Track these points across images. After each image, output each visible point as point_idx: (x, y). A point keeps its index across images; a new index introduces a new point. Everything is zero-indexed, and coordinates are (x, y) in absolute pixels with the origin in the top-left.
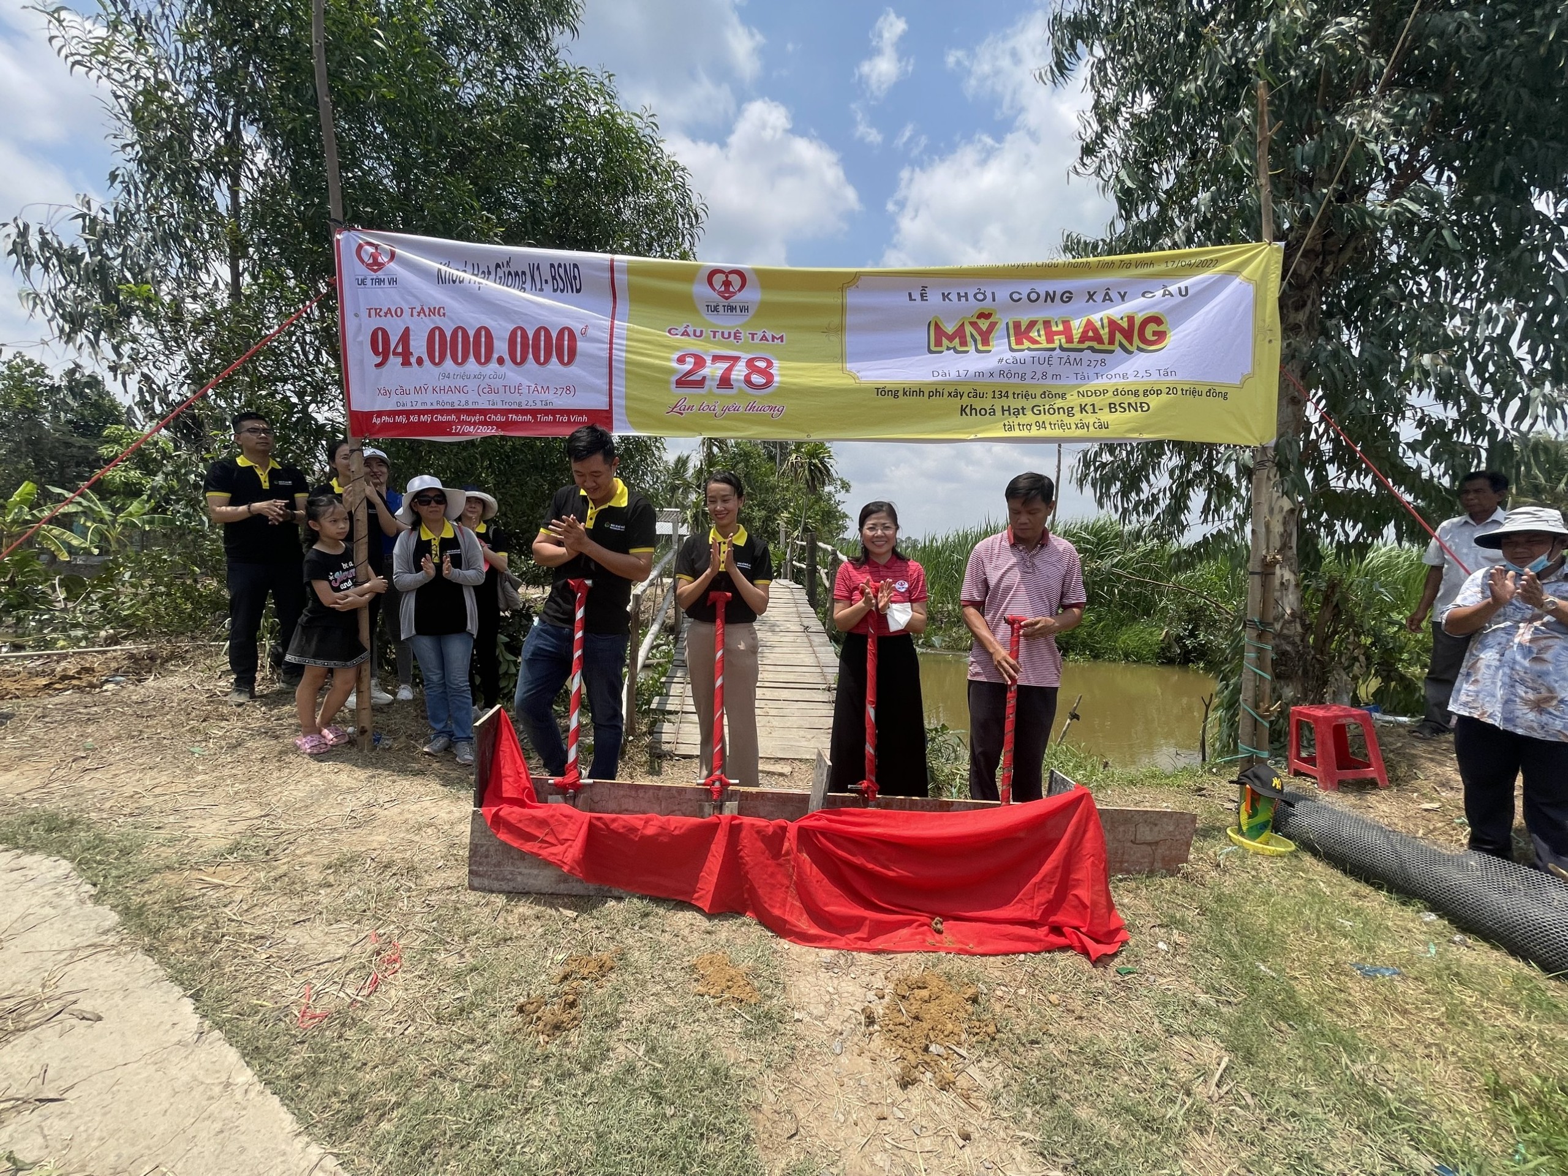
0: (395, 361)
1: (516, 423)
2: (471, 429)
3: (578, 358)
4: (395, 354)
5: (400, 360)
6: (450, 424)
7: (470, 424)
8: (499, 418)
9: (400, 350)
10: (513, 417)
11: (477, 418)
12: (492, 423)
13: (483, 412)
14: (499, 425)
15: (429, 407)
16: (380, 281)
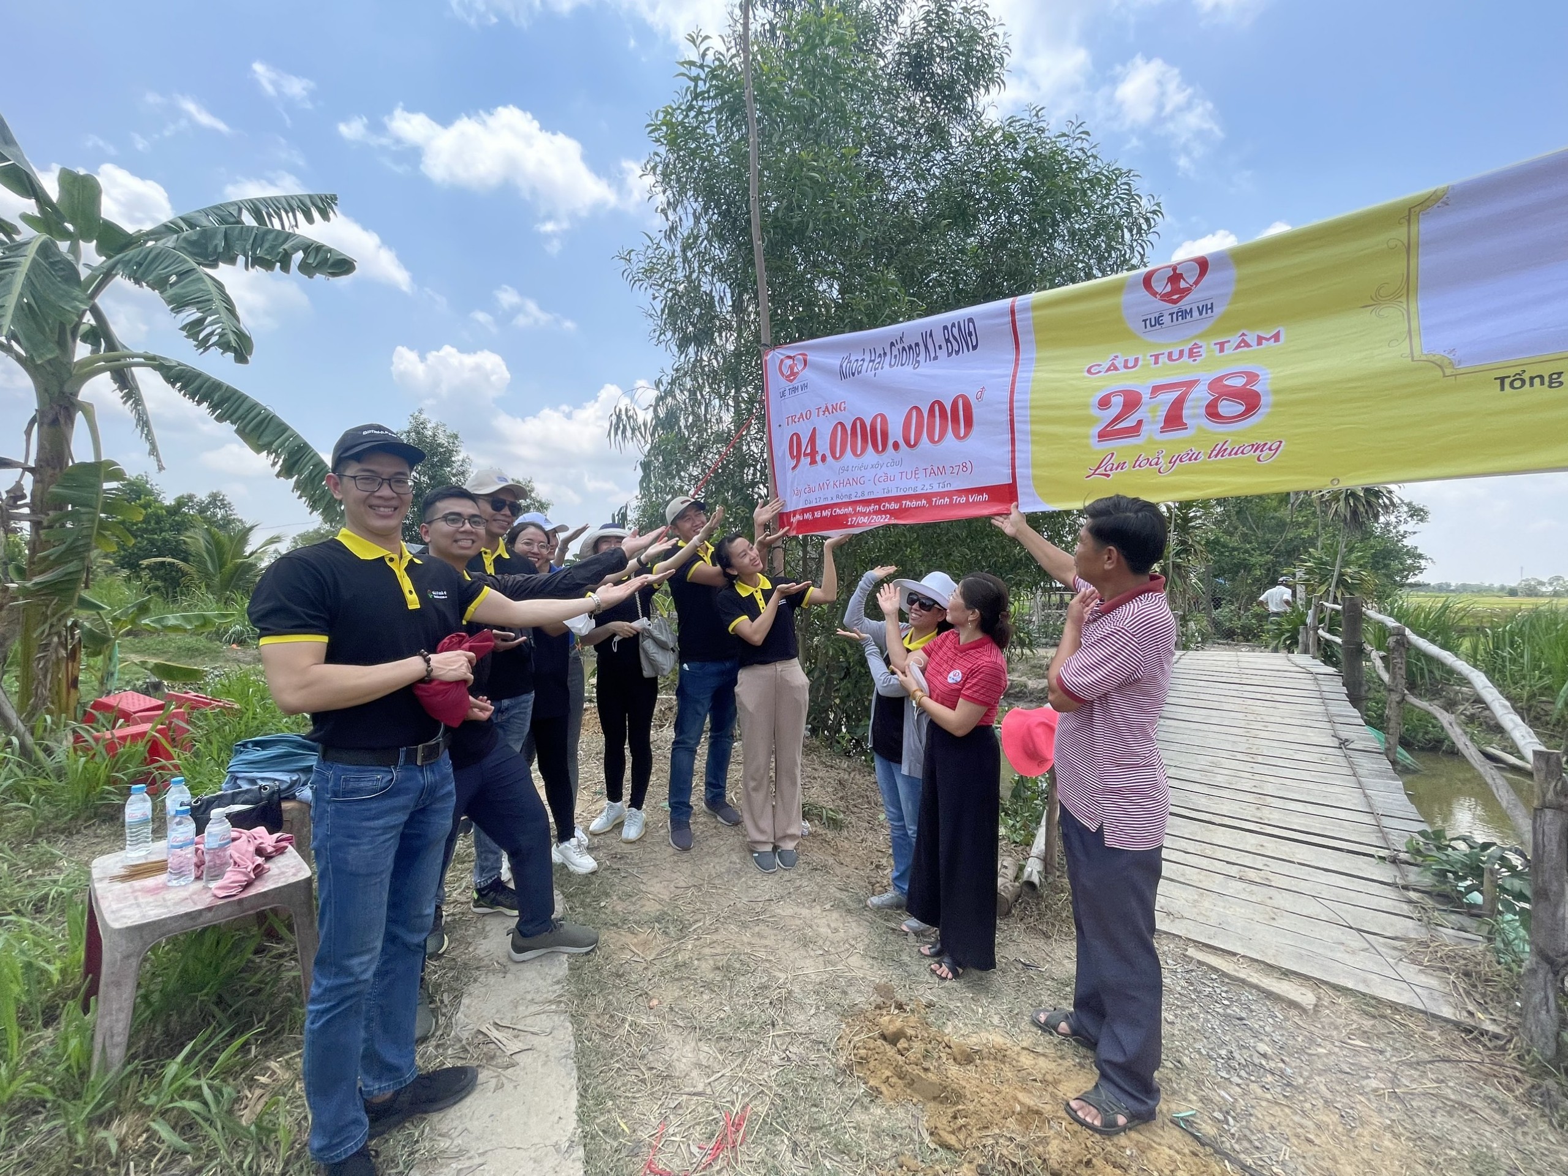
0: (805, 461)
1: (908, 509)
2: (865, 520)
3: (976, 428)
4: (805, 455)
5: (809, 459)
6: (846, 516)
7: (864, 514)
8: (894, 506)
9: (809, 451)
10: (908, 503)
11: (872, 507)
12: (886, 512)
13: (877, 501)
14: (892, 513)
15: (830, 502)
16: (795, 389)
